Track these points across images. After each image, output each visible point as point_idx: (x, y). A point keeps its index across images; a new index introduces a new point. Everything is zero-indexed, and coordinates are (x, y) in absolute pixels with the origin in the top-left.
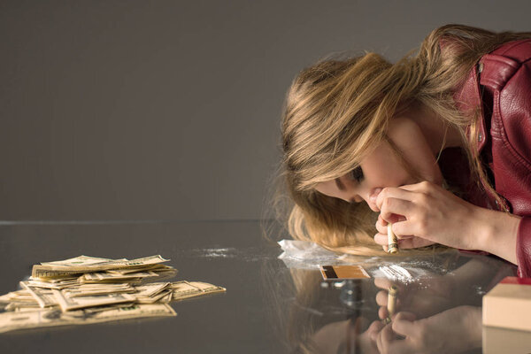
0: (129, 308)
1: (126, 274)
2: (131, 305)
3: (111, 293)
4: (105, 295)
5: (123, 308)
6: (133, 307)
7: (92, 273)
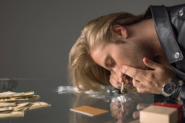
0: (8, 113)
1: (16, 99)
2: (9, 112)
3: (5, 107)
4: (3, 107)
5: (5, 113)
6: (9, 113)
7: (4, 98)
